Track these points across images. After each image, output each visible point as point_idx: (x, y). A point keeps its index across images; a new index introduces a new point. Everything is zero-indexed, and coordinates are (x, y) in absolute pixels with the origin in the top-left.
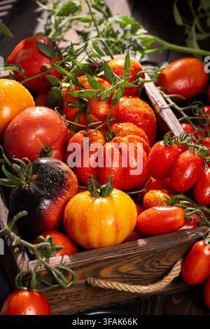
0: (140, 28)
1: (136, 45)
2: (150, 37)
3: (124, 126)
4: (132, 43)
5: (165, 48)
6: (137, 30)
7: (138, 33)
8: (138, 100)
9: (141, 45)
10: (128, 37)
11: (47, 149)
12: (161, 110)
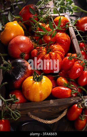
0: (73, 3)
1: (70, 9)
2: (76, 6)
3: (56, 47)
4: (69, 8)
5: (81, 11)
6: (71, 3)
7: (72, 4)
8: (65, 34)
9: (72, 9)
10: (68, 6)
11: (23, 54)
12: (73, 38)
